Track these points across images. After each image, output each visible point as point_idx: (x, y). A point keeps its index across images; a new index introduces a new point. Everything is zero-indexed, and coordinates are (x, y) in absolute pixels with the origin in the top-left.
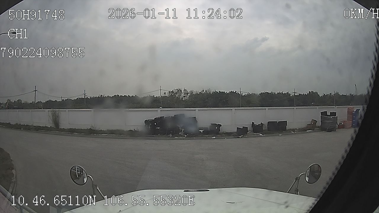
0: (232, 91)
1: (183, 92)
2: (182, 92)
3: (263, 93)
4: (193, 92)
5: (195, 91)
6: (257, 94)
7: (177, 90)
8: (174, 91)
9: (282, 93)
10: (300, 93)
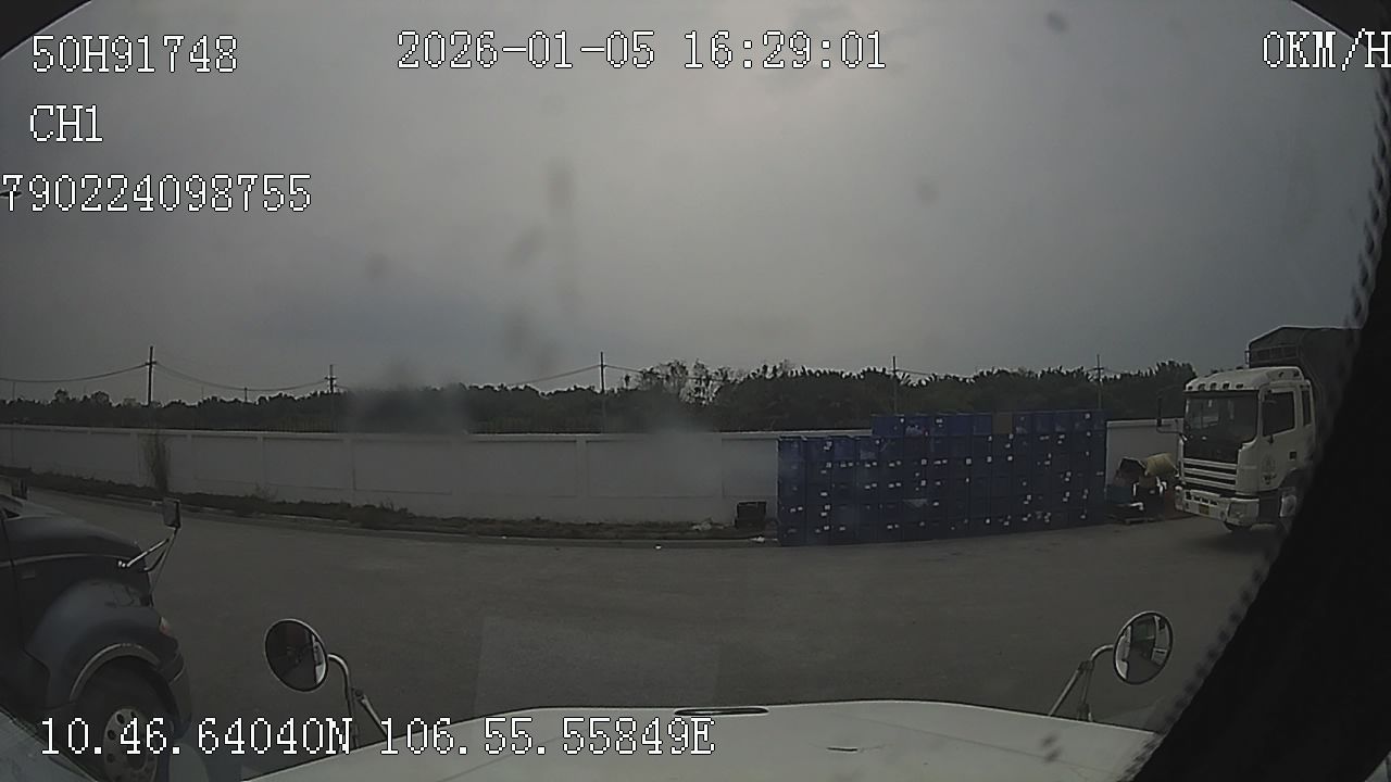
0: (869, 370)
1: (691, 373)
2: (687, 374)
3: (988, 372)
4: (726, 376)
5: (736, 370)
6: (965, 380)
7: (669, 369)
8: (659, 371)
9: (1059, 372)
10: (1126, 372)
